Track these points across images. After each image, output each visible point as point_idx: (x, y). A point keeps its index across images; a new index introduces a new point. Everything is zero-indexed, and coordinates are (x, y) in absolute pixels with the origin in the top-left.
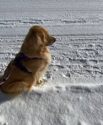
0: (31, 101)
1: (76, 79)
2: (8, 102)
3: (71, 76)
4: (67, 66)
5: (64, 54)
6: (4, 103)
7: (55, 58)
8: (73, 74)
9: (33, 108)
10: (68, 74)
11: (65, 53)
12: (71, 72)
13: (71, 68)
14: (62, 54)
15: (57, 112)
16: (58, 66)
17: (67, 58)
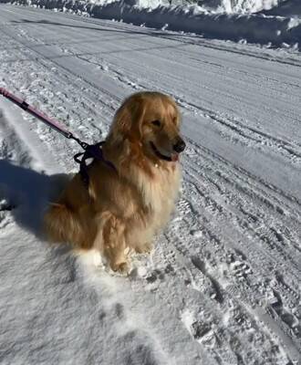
0: (49, 271)
1: (198, 357)
2: (33, 237)
3: (204, 338)
4: (239, 308)
5: (280, 279)
6: (26, 233)
7: (237, 263)
8: (219, 343)
9: (30, 284)
10: (206, 324)
11: (288, 280)
12: (221, 331)
13: (239, 324)
14: (277, 273)
15: (33, 343)
16: (216, 286)
17: (276, 295)
